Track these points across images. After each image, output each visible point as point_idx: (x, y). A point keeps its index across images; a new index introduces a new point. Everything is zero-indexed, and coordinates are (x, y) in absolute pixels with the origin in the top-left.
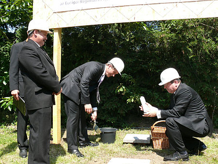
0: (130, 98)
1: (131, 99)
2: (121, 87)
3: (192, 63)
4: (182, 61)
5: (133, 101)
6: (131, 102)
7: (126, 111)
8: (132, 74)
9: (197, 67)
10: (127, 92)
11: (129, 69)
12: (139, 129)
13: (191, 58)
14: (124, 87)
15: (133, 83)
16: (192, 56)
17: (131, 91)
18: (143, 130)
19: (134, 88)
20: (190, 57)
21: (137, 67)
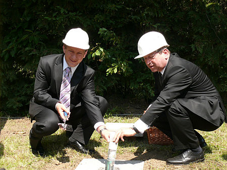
0: (111, 67)
1: (113, 68)
2: (98, 49)
3: (210, 14)
4: (194, 10)
5: (116, 71)
6: (113, 73)
7: (105, 88)
8: (115, 30)
9: (219, 20)
10: (107, 57)
11: (111, 21)
12: (124, 116)
13: (209, 6)
14: (102, 50)
15: (116, 44)
16: (209, 4)
17: (113, 56)
18: (131, 117)
19: (117, 52)
20: (207, 6)
21: (122, 20)
